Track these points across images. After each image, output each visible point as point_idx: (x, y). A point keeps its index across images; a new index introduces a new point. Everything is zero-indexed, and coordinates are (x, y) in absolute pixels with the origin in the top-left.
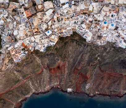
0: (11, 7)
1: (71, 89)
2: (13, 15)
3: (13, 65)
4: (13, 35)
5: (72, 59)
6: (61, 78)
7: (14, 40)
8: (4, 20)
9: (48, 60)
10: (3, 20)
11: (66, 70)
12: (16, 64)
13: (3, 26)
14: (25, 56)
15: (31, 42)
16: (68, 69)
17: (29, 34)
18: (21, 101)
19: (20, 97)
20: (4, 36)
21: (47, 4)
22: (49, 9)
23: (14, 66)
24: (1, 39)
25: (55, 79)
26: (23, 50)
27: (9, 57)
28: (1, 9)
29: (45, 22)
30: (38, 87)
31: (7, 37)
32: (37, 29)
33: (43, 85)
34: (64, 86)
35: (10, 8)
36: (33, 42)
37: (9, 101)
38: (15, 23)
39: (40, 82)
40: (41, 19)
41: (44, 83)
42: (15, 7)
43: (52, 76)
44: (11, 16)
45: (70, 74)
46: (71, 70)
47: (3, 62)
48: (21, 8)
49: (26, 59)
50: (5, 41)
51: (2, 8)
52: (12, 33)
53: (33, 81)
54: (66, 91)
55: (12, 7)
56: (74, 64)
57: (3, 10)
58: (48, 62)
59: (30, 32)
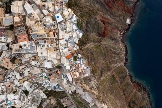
0: (7, 64)
1: (128, 19)
2: (20, 64)
3: (93, 78)
4: (50, 70)
5: (96, 5)
6: (114, 27)
7: (58, 70)
8: (24, 80)
9: (93, 33)
10: (24, 82)
11: (106, 17)
12: (92, 74)
13: (33, 84)
14: (84, 60)
15: (67, 46)
16: (105, 14)
17: (54, 45)
18: (132, 82)
19: (128, 82)
20: (48, 85)
21: (15, 8)
22: (24, 8)
23: (95, 78)
24: (52, 91)
25: (114, 34)
26: (75, 60)
27: (81, 81)
28: (6, 81)
29: (43, 18)
30: (119, 57)
31: (51, 80)
32: (50, 31)
33: (118, 50)
34: (123, 26)
35: (7, 66)
36: (67, 43)
37: (131, 96)
38: (33, 63)
39: (115, 53)
40: (37, 21)
41: (116, 48)
42: (8, 58)
43: (110, 36)
44: (21, 68)
45: (112, 14)
46: (108, 10)
47: (88, 91)
48: (11, 49)
49: (88, 59)
50: (56, 85)
51: (4, 79)
52: (47, 72)
53: (112, 61)
54: (129, 25)
55: (7, 62)
56: (102, 4)
57: (9, 78)
58: (94, 34)
59: (52, 43)
